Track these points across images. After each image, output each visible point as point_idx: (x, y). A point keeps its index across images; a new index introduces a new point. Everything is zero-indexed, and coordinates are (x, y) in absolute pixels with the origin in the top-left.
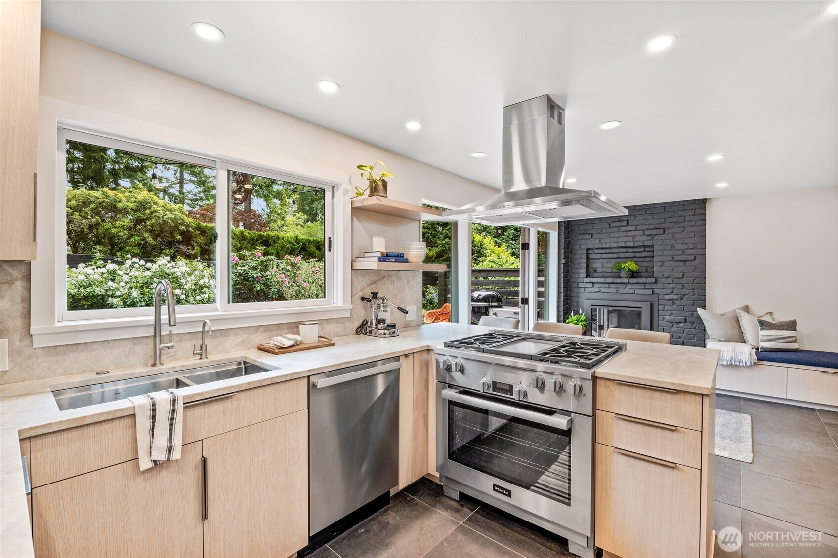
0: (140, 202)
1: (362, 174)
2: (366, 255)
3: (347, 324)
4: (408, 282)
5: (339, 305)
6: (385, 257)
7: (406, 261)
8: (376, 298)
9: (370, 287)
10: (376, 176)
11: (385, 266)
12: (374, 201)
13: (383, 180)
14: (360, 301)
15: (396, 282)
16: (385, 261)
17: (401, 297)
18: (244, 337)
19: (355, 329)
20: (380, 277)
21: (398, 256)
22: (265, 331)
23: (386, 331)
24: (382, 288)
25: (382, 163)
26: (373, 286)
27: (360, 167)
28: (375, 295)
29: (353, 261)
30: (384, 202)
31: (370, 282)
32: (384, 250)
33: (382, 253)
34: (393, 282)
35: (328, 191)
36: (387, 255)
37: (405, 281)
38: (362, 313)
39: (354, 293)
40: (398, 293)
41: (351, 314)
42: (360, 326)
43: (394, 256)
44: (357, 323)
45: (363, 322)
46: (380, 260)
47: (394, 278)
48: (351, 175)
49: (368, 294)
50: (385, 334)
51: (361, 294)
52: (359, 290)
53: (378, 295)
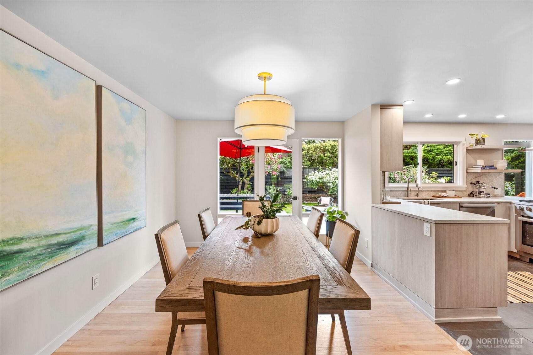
0: (332, 146)
1: (472, 138)
2: (473, 167)
3: (464, 192)
4: (496, 177)
5: (460, 185)
6: (484, 168)
7: (496, 168)
8: (478, 183)
9: (475, 179)
10: (479, 137)
11: (484, 171)
12: (478, 147)
13: (483, 138)
14: (470, 184)
15: (488, 177)
16: (484, 169)
17: (491, 184)
18: (428, 193)
19: (468, 194)
20: (480, 175)
21: (491, 167)
22: (434, 192)
23: (485, 196)
24: (481, 180)
25: (483, 132)
26: (476, 179)
27: (471, 135)
28: (478, 182)
29: (467, 169)
30: (484, 147)
31: (475, 177)
32: (483, 165)
33: (483, 166)
34: (487, 177)
35: (455, 145)
36: (485, 167)
37: (494, 177)
38: (471, 189)
39: (467, 181)
40: (489, 182)
41: (466, 189)
42: (470, 194)
43: (489, 167)
44: (468, 193)
45: (472, 192)
46: (482, 168)
47: (488, 176)
48: (466, 138)
49: (474, 181)
50: (484, 197)
51: (470, 182)
52: (470, 180)
53: (479, 182)
